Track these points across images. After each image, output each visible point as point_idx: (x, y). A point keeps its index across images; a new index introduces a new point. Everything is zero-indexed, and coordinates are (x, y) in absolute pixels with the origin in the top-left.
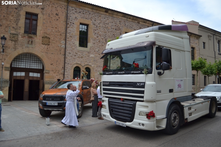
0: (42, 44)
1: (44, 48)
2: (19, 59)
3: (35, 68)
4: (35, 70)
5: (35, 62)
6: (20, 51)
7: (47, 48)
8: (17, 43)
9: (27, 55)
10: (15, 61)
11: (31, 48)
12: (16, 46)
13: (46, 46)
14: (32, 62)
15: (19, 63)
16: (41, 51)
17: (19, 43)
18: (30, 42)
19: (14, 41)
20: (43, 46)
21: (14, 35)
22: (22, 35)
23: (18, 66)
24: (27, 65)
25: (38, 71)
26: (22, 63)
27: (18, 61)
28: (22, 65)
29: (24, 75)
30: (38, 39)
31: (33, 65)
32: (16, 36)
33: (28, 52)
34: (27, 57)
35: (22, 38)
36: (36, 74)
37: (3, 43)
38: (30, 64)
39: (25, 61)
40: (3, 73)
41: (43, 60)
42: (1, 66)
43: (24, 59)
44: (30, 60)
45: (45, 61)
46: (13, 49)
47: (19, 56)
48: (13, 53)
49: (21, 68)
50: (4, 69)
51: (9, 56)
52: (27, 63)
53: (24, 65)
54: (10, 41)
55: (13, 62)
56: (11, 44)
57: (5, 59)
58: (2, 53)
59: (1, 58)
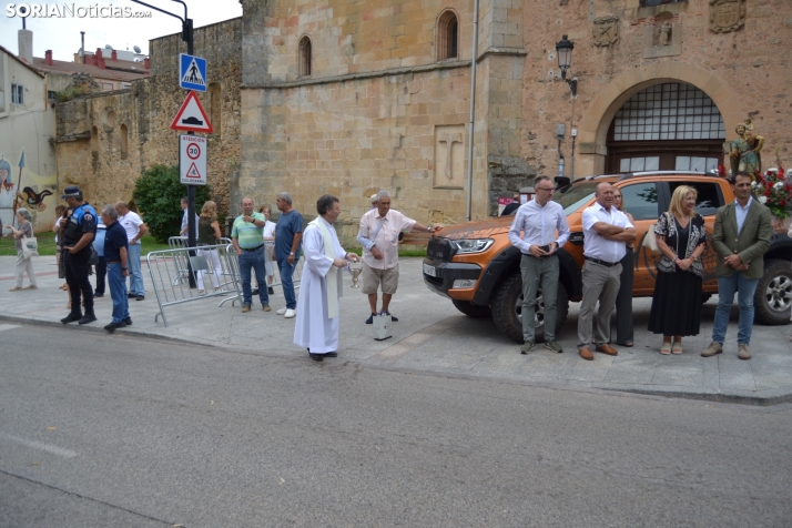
1: (718, 49)
2: (638, 109)
3: (697, 136)
4: (694, 146)
5: (698, 111)
6: (628, 78)
7: (735, 46)
8: (615, 52)
9: (667, 88)
10: (626, 118)
11: (665, 59)
12: (614, 61)
13: (728, 39)
14: (686, 116)
15: (637, 125)
16: (707, 63)
17: (622, 49)
18: (663, 36)
19: (608, 46)
20: (716, 39)
21: (606, 25)
22: (631, 17)
23: (633, 138)
24: (665, 128)
25: (707, 150)
26: (649, 121)
27: (634, 118)
28: (649, 129)
29: (656, 167)
30: (692, 17)
31: (689, 127)
32: (613, 24)
33: (654, 76)
34: (666, 96)
35: (635, 27)
36: (703, 159)
37: (563, 62)
38: (677, 124)
39: (657, 113)
40: (576, 163)
41: (716, 101)
42: (568, 140)
43: (653, 109)
44: (678, 108)
45: (721, 106)
46: (603, 77)
47: (636, 99)
48: (605, 91)
49: (644, 141)
50: (577, 149)
51: (591, 104)
52: (665, 121)
53: (656, 128)
54: (595, 49)
55: (618, 122)
56: (597, 58)
57: (580, 117)
58: (572, 97)
59: (569, 114)
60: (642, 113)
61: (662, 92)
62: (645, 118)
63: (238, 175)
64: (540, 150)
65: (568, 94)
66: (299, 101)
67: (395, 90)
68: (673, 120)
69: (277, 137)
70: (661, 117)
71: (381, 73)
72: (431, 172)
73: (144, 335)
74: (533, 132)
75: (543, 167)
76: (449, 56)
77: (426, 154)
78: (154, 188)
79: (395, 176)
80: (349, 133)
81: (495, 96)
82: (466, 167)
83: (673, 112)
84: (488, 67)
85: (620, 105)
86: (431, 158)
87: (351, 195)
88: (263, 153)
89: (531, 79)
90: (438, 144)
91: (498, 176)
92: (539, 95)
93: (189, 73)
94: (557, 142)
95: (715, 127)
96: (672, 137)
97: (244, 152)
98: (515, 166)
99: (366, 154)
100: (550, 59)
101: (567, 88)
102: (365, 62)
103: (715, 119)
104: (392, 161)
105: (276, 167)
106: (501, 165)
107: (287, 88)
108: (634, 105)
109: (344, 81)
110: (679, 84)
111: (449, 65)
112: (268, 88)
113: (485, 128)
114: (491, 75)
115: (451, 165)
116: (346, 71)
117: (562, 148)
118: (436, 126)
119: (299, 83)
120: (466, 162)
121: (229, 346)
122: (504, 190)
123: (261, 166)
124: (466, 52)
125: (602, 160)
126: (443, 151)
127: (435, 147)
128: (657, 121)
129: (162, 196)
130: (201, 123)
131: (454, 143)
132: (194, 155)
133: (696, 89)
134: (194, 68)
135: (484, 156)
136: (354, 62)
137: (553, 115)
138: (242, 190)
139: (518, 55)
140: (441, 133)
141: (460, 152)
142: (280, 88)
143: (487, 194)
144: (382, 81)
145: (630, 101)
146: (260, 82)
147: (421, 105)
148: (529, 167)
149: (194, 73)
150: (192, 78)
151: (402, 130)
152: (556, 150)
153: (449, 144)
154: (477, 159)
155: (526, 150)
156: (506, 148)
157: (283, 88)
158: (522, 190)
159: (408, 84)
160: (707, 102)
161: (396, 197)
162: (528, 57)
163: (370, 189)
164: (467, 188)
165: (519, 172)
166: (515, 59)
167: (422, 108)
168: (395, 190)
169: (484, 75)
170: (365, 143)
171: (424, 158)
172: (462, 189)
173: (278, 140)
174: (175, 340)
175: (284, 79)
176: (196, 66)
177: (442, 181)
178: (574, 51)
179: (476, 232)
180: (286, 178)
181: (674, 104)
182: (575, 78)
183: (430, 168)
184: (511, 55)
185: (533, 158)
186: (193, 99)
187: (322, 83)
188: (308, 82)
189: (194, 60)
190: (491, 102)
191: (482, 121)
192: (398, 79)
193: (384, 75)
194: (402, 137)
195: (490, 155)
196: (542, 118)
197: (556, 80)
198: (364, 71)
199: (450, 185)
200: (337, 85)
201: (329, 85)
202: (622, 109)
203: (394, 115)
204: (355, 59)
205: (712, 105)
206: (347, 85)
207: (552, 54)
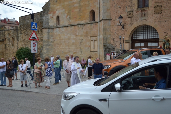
0: (155, 14)
1: (156, 18)
2: (138, 32)
3: (152, 38)
4: (152, 40)
5: (152, 32)
6: (136, 25)
7: (160, 17)
8: (132, 19)
9: (145, 27)
10: (135, 34)
11: (144, 20)
12: (132, 21)
13: (159, 15)
14: (150, 33)
15: (138, 36)
16: (154, 21)
17: (134, 18)
18: (143, 15)
19: (131, 17)
20: (156, 15)
21: (130, 13)
22: (136, 11)
23: (137, 38)
24: (145, 36)
25: (155, 41)
26: (141, 35)
27: (137, 34)
28: (141, 36)
29: (143, 45)
30: (150, 10)
31: (150, 36)
32: (132, 12)
33: (142, 24)
34: (145, 28)
35: (137, 13)
36: (154, 43)
37: (120, 22)
38: (147, 35)
39: (143, 33)
40: (124, 45)
41: (156, 29)
42: (122, 39)
43: (142, 32)
44: (147, 31)
45: (158, 31)
46: (130, 24)
47: (138, 29)
48: (130, 28)
49: (140, 39)
50: (124, 42)
51: (127, 31)
52: (145, 34)
53: (143, 36)
54: (128, 18)
55: (134, 35)
56: (128, 20)
57: (125, 34)
58: (123, 29)
59: (122, 33)
60: (139, 33)
61: (144, 28)
62: (140, 34)
63: (42, 49)
64: (116, 42)
65: (122, 29)
66: (57, 31)
67: (80, 28)
68: (147, 34)
69: (51, 40)
70: (144, 33)
71: (77, 24)
72: (89, 48)
73: (26, 91)
74: (114, 38)
75: (116, 46)
76: (93, 20)
77: (88, 43)
78: (21, 53)
79: (81, 49)
80: (69, 39)
81: (105, 30)
82: (98, 46)
83: (147, 32)
84: (102, 23)
85: (134, 31)
86: (89, 44)
87: (70, 54)
88: (48, 44)
89: (113, 25)
90: (91, 41)
91: (106, 48)
92: (115, 29)
93: (33, 26)
94: (120, 40)
95: (156, 35)
96: (146, 38)
97: (43, 44)
98: (110, 46)
99: (73, 44)
100: (117, 21)
101: (122, 27)
102: (72, 22)
103: (156, 34)
104: (80, 45)
105: (51, 47)
106: (106, 46)
107: (54, 28)
108: (137, 31)
109: (68, 26)
110: (148, 26)
111: (93, 22)
112: (49, 28)
113: (102, 37)
114: (103, 25)
115: (94, 46)
116: (68, 24)
117: (121, 41)
118: (90, 37)
119: (57, 27)
120: (98, 45)
121: (47, 93)
122: (107, 52)
123: (48, 47)
124: (97, 19)
125: (130, 44)
126: (92, 43)
127: (90, 41)
128: (143, 34)
129: (23, 55)
130: (36, 38)
131: (95, 41)
132: (34, 46)
133: (152, 27)
134: (34, 25)
135: (102, 44)
136: (70, 22)
137: (118, 34)
138: (43, 53)
139: (109, 20)
140: (92, 38)
141: (96, 43)
142: (52, 28)
143: (103, 53)
144: (77, 26)
145: (136, 30)
146: (47, 27)
147: (86, 32)
148: (113, 46)
149: (34, 26)
150: (34, 28)
151: (82, 38)
152: (120, 42)
153: (94, 41)
154: (101, 45)
155: (112, 42)
156: (107, 42)
157: (53, 28)
158: (112, 52)
159: (83, 27)
160: (154, 30)
161: (81, 54)
162: (112, 20)
163: (75, 52)
164: (98, 51)
165: (111, 47)
166: (109, 21)
167: (87, 33)
168: (81, 52)
169: (102, 24)
170: (73, 41)
171: (88, 44)
172: (97, 52)
173: (52, 41)
174: (34, 92)
175: (53, 26)
176: (35, 25)
177: (92, 50)
178: (123, 19)
179: (106, 64)
180: (54, 50)
181: (147, 30)
182: (123, 25)
183: (89, 47)
184: (108, 20)
185: (114, 44)
186: (34, 32)
187: (62, 27)
188: (59, 27)
189: (34, 23)
190: (104, 31)
191: (102, 35)
192: (81, 26)
193: (77, 25)
194: (82, 40)
195: (104, 43)
196: (116, 34)
197: (119, 25)
198: (72, 24)
199: (94, 51)
200: (66, 27)
201: (64, 27)
202: (134, 32)
203: (80, 34)
204: (70, 21)
205: (156, 30)
206: (68, 27)
207: (118, 19)
